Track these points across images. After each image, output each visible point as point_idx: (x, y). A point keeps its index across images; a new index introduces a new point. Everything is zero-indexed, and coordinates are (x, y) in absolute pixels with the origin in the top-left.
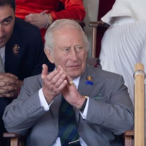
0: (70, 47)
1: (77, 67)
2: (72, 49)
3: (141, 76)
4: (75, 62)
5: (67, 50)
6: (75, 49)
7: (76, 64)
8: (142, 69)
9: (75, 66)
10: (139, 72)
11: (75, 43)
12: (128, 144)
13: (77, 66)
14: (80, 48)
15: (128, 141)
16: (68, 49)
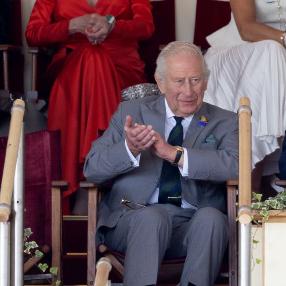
0: (184, 79)
1: (191, 103)
2: (187, 81)
3: (247, 113)
4: (188, 97)
5: (179, 81)
6: (190, 81)
7: (189, 99)
8: (247, 105)
9: (189, 102)
10: (244, 108)
11: (190, 75)
12: (232, 195)
13: (191, 101)
14: (196, 80)
15: (232, 191)
16: (181, 81)
